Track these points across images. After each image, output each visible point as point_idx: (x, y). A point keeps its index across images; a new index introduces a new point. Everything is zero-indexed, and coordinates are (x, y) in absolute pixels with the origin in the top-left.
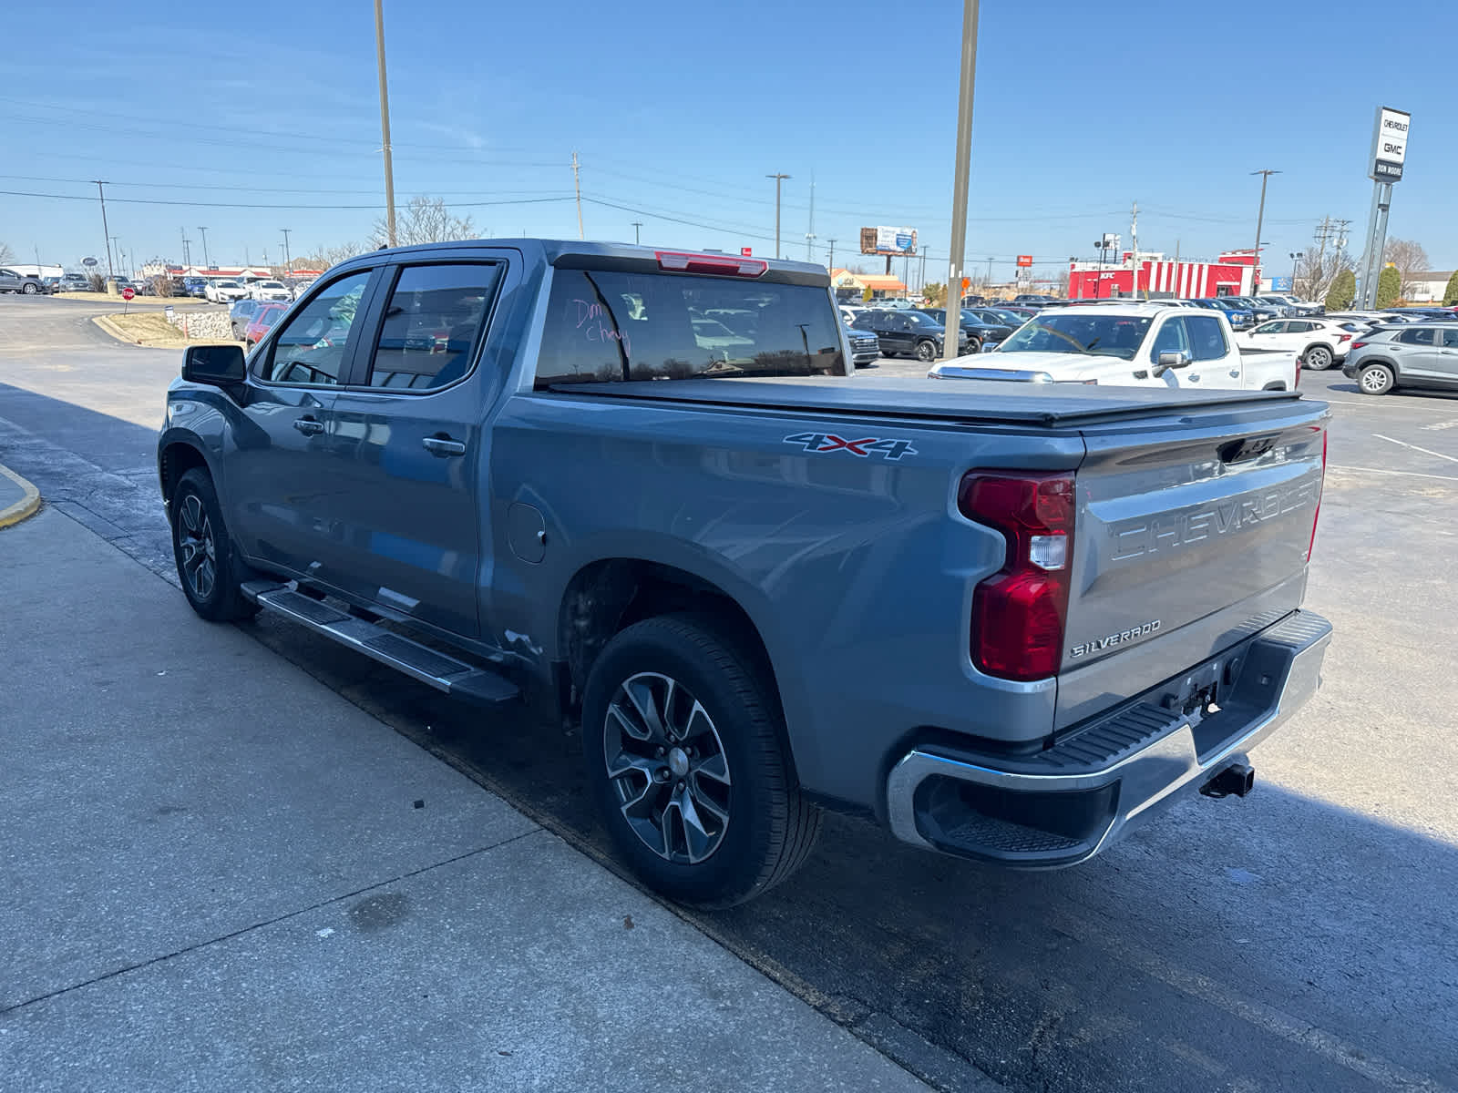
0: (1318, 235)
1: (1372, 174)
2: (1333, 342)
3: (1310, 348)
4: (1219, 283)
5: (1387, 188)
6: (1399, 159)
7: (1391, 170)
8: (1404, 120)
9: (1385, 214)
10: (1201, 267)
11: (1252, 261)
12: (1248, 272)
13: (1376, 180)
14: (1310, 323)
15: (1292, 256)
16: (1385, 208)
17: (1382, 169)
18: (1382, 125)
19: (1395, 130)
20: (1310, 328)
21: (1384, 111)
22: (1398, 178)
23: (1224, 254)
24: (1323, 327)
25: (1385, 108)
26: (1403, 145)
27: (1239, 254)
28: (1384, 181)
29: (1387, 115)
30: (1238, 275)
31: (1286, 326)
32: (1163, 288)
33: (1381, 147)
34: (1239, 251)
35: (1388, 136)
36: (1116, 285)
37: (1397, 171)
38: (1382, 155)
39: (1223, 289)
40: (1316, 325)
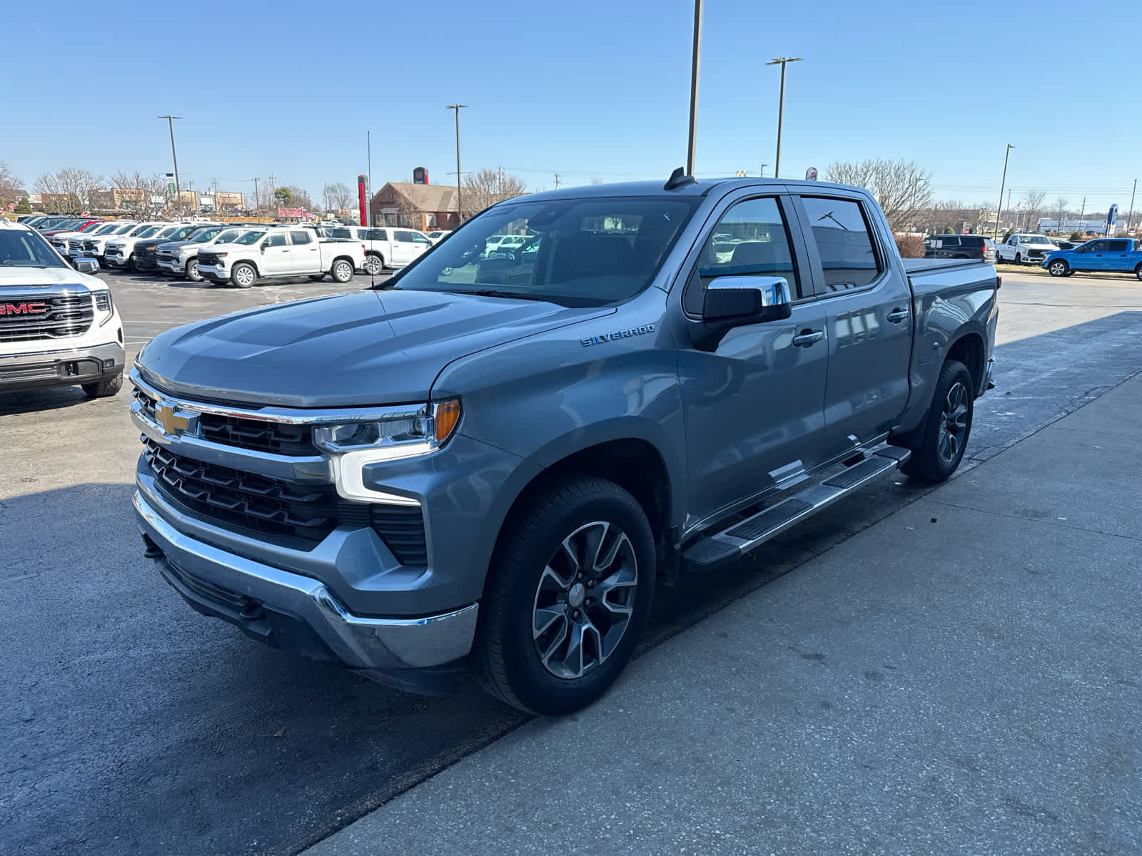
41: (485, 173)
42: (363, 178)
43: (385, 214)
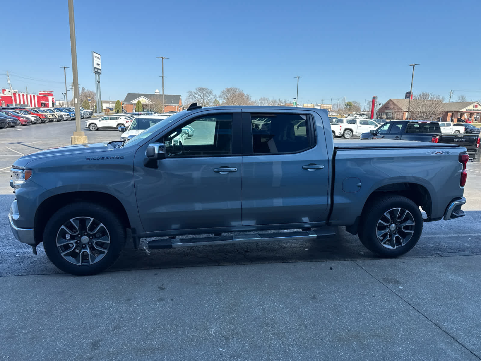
0: (71, 88)
1: (94, 71)
2: (124, 123)
3: (118, 125)
4: (41, 102)
5: (98, 76)
6: (100, 68)
7: (98, 71)
8: (99, 56)
9: (99, 84)
10: (34, 96)
11: (52, 95)
12: (50, 98)
13: (95, 73)
14: (116, 117)
15: (63, 94)
16: (99, 82)
17: (96, 70)
18: (94, 58)
19: (97, 59)
20: (117, 119)
21: (94, 53)
22: (101, 73)
23: (40, 92)
24: (120, 119)
25: (94, 52)
26: (100, 63)
27: (46, 92)
28: (98, 74)
29: (95, 54)
30: (47, 99)
31: (110, 118)
32: (22, 103)
33: (95, 64)
34: (46, 91)
35: (96, 61)
36: (3, 101)
37: (100, 71)
38: (96, 66)
39: (43, 104)
40: (118, 118)
41: (423, 93)
42: (375, 98)
43: (387, 113)
